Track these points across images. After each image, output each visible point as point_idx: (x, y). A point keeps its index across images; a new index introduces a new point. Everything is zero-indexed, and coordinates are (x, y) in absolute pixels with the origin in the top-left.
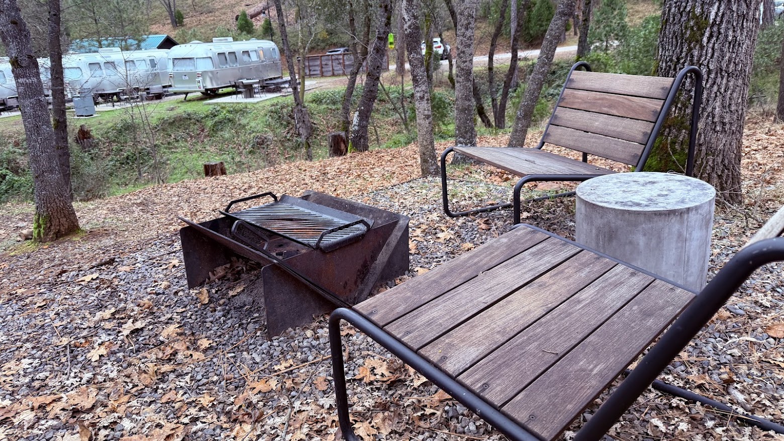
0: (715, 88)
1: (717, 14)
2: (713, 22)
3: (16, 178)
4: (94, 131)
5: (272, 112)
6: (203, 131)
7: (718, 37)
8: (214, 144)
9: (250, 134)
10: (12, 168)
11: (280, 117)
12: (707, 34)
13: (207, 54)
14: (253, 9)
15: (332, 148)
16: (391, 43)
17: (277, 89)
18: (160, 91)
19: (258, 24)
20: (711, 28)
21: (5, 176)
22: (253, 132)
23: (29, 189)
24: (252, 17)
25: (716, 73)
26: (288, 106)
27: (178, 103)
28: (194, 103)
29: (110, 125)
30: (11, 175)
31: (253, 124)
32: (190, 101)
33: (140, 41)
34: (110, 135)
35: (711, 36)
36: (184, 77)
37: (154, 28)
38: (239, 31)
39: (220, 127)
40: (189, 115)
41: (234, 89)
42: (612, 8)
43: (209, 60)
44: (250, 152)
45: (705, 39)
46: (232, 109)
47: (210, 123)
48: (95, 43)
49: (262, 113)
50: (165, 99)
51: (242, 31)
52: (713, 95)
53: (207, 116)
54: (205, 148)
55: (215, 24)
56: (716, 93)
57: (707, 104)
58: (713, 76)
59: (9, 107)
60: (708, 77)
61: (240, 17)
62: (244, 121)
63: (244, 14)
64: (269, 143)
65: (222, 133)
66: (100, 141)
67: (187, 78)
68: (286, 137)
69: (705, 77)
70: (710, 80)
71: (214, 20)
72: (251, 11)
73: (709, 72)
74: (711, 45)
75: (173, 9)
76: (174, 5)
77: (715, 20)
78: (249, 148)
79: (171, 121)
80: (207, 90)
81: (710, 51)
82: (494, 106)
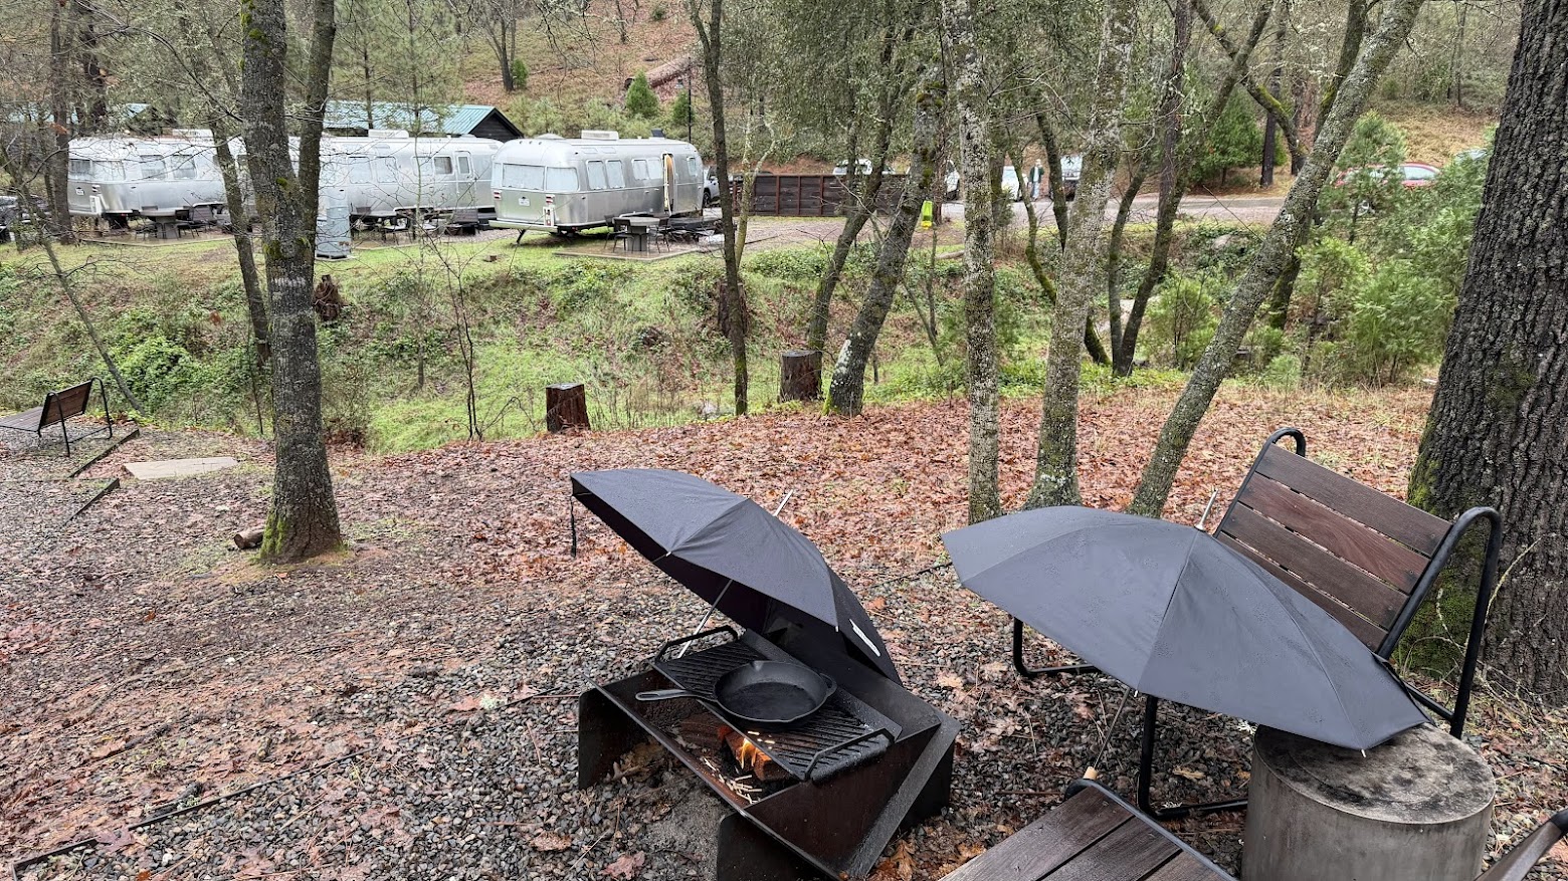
0: (1539, 493)
1: (1550, 365)
2: (1542, 380)
3: (196, 365)
4: (346, 289)
5: (678, 283)
6: (545, 307)
7: (1550, 405)
8: (564, 335)
9: (632, 322)
10: (191, 344)
11: (691, 294)
12: (1530, 398)
13: (568, 161)
14: (660, 68)
15: (789, 381)
16: (926, 218)
17: (692, 237)
18: (473, 219)
19: (667, 103)
20: (1540, 388)
21: (177, 357)
22: (639, 319)
23: (216, 388)
24: (657, 84)
25: (1543, 468)
26: (709, 273)
27: (506, 247)
28: (533, 251)
29: (375, 279)
30: (187, 358)
31: (640, 304)
32: (526, 245)
33: (442, 116)
34: (374, 300)
35: (1537, 402)
36: (520, 200)
37: (470, 89)
38: (628, 111)
39: (578, 305)
40: (522, 275)
41: (612, 229)
42: (1375, 141)
43: (572, 172)
44: (629, 358)
45: (1525, 406)
46: (603, 272)
47: (559, 294)
48: (361, 112)
49: (662, 283)
50: (481, 235)
51: (635, 112)
52: (1533, 506)
53: (557, 281)
54: (546, 340)
55: (584, 91)
56: (1539, 503)
57: (1521, 519)
58: (1535, 471)
59: (196, 223)
60: (1527, 473)
61: (633, 83)
62: (623, 297)
63: (642, 80)
64: (665, 343)
65: (580, 314)
66: (355, 308)
67: (526, 202)
68: (699, 333)
69: (1521, 471)
70: (1529, 478)
71: (583, 83)
72: (655, 72)
73: (1529, 463)
74: (1534, 417)
75: (509, 54)
76: (513, 47)
77: (1546, 376)
78: (627, 350)
79: (489, 283)
80: (560, 228)
81: (1533, 427)
82: (1114, 329)
